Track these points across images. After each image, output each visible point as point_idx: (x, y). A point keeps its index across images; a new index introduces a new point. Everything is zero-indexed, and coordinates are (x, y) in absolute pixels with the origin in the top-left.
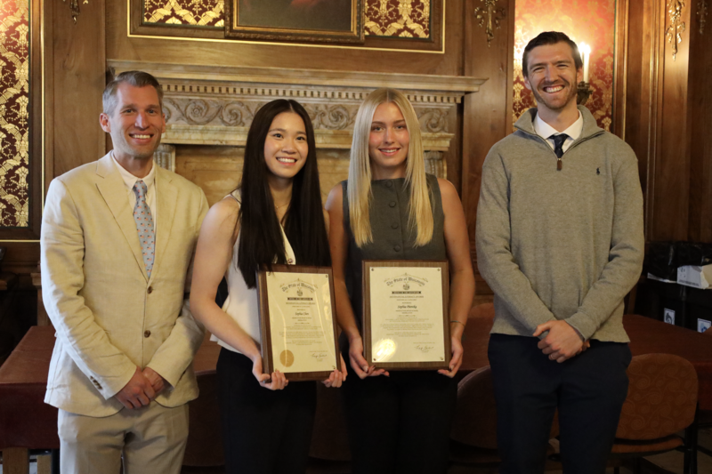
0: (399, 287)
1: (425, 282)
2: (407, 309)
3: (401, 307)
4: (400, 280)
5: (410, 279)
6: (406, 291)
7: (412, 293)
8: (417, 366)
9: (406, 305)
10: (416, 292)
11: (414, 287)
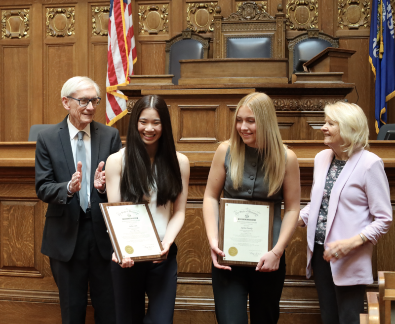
0: (243, 216)
1: (258, 214)
2: (246, 229)
3: (243, 228)
4: (244, 212)
5: (250, 211)
6: (247, 219)
7: (251, 220)
8: (250, 264)
9: (246, 227)
10: (253, 220)
11: (251, 216)
